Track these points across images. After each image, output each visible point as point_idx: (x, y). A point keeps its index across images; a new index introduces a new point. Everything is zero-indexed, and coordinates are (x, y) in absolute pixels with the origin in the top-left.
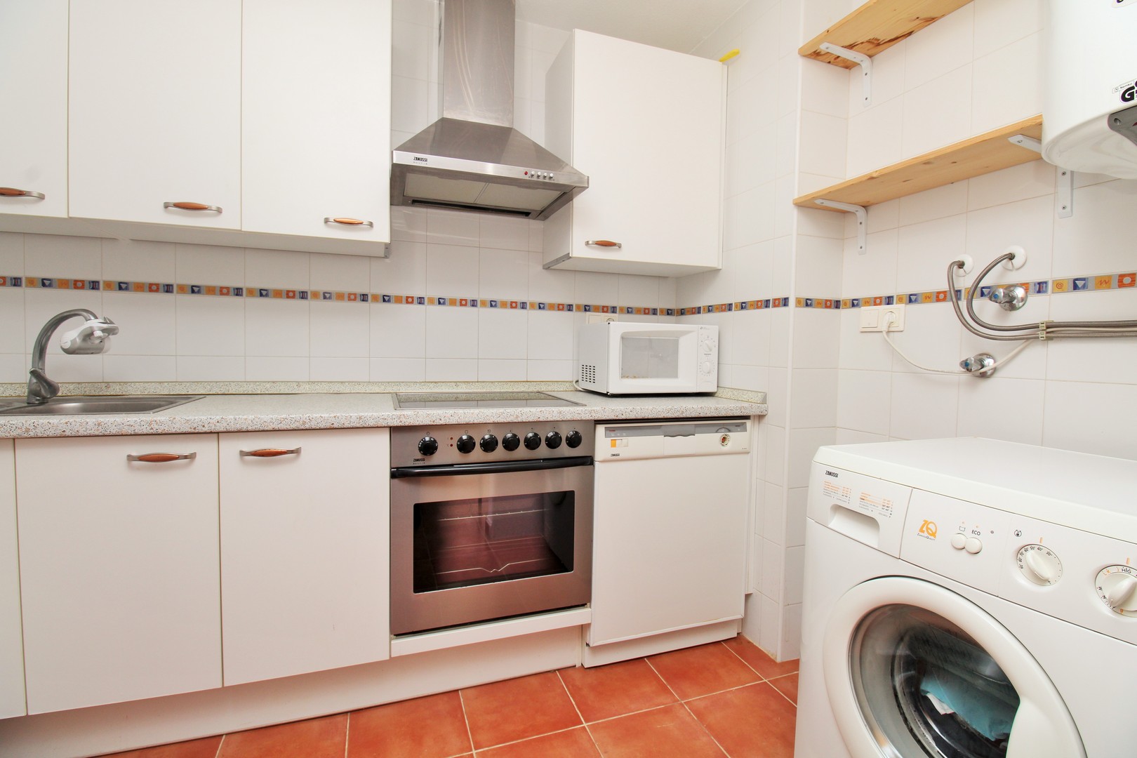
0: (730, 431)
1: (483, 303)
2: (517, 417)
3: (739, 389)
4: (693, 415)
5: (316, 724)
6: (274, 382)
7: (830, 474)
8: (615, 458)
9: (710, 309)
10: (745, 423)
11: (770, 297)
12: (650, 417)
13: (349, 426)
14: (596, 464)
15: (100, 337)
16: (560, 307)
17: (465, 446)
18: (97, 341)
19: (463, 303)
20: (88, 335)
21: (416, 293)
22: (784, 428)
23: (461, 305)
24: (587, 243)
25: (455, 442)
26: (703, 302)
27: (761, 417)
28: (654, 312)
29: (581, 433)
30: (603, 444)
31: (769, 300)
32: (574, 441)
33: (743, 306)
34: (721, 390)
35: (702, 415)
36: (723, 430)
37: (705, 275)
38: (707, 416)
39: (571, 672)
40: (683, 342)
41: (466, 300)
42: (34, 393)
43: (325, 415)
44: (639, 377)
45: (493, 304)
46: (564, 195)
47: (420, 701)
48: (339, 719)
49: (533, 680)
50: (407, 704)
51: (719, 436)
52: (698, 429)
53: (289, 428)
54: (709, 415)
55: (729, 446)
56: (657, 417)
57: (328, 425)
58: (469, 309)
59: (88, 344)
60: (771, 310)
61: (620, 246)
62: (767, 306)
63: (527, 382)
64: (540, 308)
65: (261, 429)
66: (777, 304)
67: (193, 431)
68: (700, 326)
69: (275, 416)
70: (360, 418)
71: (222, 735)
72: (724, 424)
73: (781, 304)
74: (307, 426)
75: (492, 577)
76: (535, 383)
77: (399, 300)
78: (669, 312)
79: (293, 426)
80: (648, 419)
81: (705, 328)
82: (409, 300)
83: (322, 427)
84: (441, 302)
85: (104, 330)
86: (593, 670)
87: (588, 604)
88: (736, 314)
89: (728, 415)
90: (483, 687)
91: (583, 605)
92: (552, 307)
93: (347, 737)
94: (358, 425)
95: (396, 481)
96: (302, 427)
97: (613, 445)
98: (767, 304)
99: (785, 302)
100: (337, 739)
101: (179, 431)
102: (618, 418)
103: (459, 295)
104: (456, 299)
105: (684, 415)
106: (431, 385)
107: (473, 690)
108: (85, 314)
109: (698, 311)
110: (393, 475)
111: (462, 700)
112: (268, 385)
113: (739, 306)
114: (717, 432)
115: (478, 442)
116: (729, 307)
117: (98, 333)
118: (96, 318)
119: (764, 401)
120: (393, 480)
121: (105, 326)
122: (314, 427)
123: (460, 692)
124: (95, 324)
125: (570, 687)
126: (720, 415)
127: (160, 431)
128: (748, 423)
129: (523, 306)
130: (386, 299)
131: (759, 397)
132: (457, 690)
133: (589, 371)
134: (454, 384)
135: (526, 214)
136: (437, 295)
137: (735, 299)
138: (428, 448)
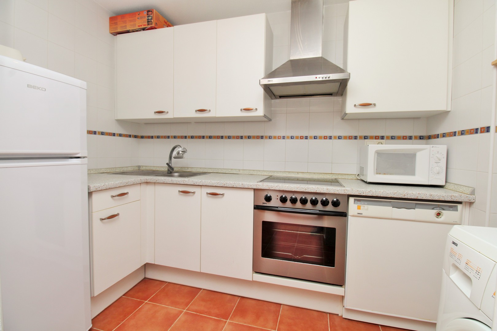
0: (444, 210)
1: (311, 138)
2: (306, 189)
3: (459, 185)
4: (413, 197)
5: (229, 296)
6: (232, 169)
7: (454, 243)
8: (360, 215)
9: (444, 135)
10: (457, 206)
11: (479, 126)
12: (381, 196)
13: (239, 187)
14: (349, 217)
15: (181, 154)
16: (350, 138)
17: (283, 200)
18: (181, 155)
19: (302, 138)
20: (178, 153)
21: (282, 134)
22: (485, 212)
23: (301, 138)
24: (355, 105)
25: (279, 198)
26: (440, 131)
27: (471, 204)
28: (410, 138)
29: (340, 200)
30: (353, 207)
31: (478, 129)
32: (336, 204)
33: (462, 133)
34: (448, 184)
35: (419, 198)
36: (438, 209)
37: (441, 115)
38: (423, 199)
39: (335, 316)
40: (419, 155)
41: (303, 136)
42: (168, 170)
43: (231, 182)
44: (387, 174)
45: (315, 138)
46: (343, 84)
47: (266, 303)
48: (236, 297)
49: (315, 313)
50: (261, 302)
51: (435, 211)
52: (417, 206)
53: (220, 186)
54: (424, 198)
55: (442, 219)
56: (386, 196)
57: (232, 186)
58: (304, 140)
59: (179, 156)
60: (479, 135)
61: (375, 105)
62: (477, 133)
63: (332, 174)
64: (339, 138)
65: (212, 185)
66: (482, 131)
67: (194, 184)
68: (432, 146)
69: (216, 181)
70: (243, 184)
71: (201, 289)
72: (439, 205)
73: (485, 130)
74: (225, 186)
75: (295, 259)
76: (336, 175)
77: (275, 138)
78: (421, 138)
79: (221, 185)
80: (380, 197)
81: (435, 147)
82: (279, 138)
83: (230, 187)
84: (292, 138)
85: (182, 151)
86: (347, 320)
87: (344, 286)
88: (458, 138)
89: (440, 200)
90: (292, 307)
91: (341, 286)
92: (345, 138)
93: (236, 305)
94: (242, 187)
95: (256, 210)
96: (224, 186)
97: (359, 208)
98: (476, 131)
99: (488, 129)
100: (233, 304)
101: (190, 184)
102: (361, 195)
103: (300, 134)
104: (298, 136)
105: (406, 197)
106: (287, 173)
107: (287, 307)
108: (179, 146)
109: (437, 136)
110: (255, 208)
111: (281, 309)
112: (230, 170)
113: (460, 133)
114: (433, 209)
115: (289, 199)
116: (454, 134)
117: (181, 152)
118: (181, 148)
119: (473, 193)
120: (255, 210)
121: (182, 150)
122: (227, 186)
123: (282, 305)
124: (180, 149)
125: (331, 323)
126: (434, 199)
127: (186, 184)
128: (459, 206)
129: (330, 138)
130: (270, 138)
131: (469, 191)
132: (281, 304)
133: (362, 170)
134: (296, 173)
135: (330, 94)
136: (290, 135)
137: (458, 129)
138: (268, 199)
